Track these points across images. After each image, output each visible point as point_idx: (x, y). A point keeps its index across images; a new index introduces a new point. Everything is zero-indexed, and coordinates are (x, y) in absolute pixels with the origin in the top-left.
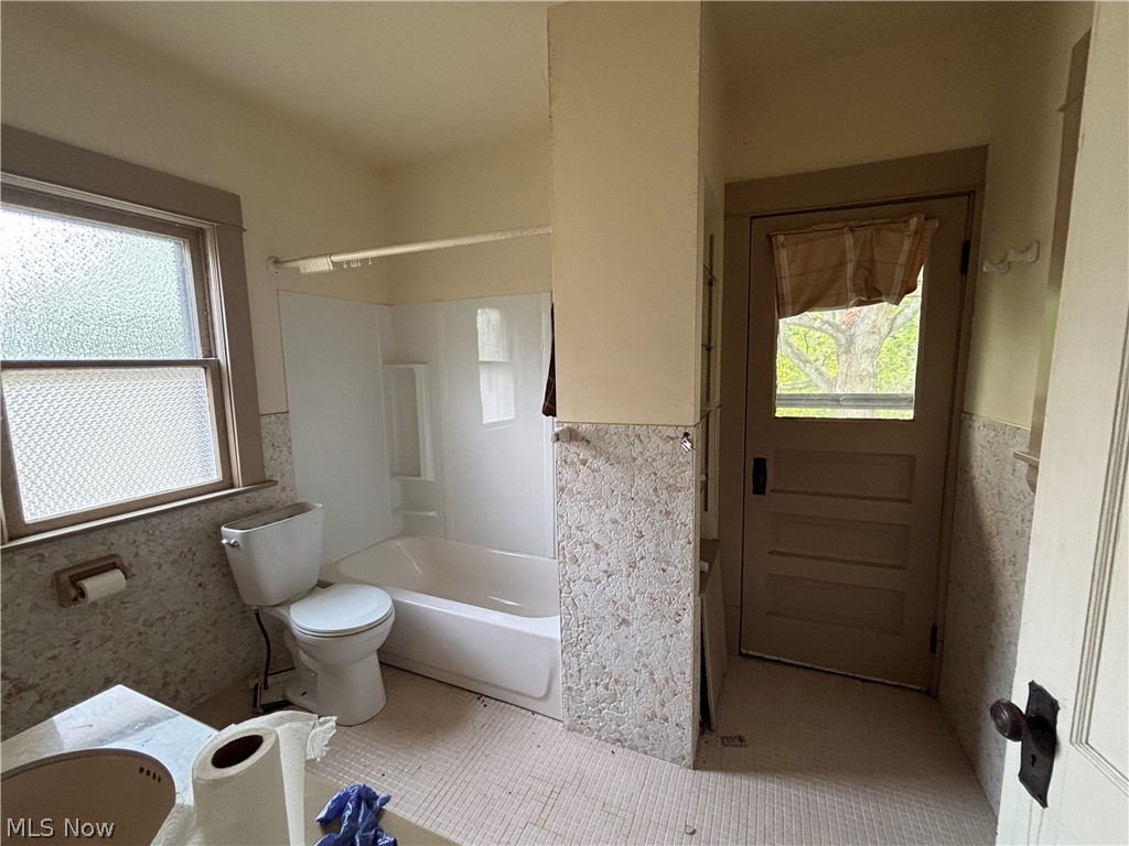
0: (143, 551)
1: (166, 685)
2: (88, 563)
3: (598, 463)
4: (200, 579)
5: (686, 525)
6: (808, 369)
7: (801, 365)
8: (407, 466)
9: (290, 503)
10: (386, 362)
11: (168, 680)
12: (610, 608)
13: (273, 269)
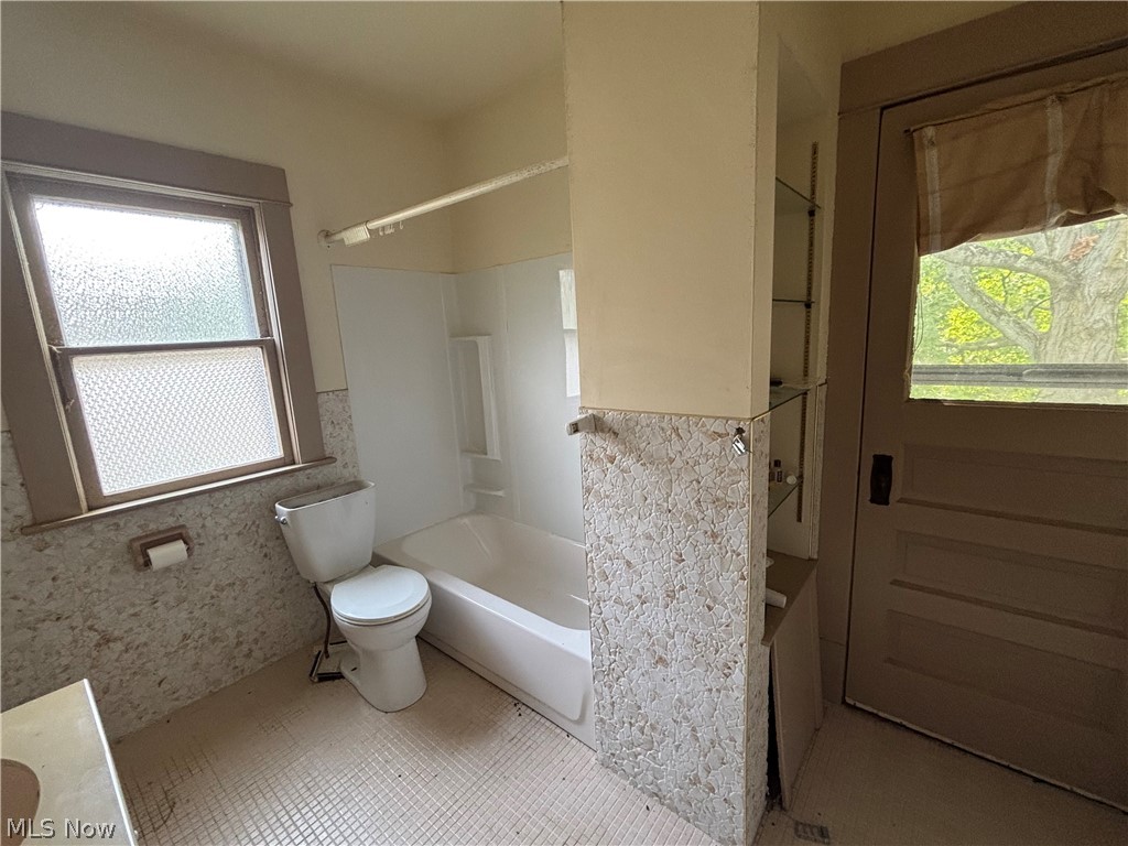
0: (209, 523)
1: (239, 644)
2: (159, 532)
3: (628, 462)
4: (265, 550)
5: (738, 555)
6: (1002, 323)
7: (994, 319)
8: (475, 445)
9: (352, 480)
10: (453, 336)
11: (241, 639)
12: (645, 640)
13: (324, 243)
